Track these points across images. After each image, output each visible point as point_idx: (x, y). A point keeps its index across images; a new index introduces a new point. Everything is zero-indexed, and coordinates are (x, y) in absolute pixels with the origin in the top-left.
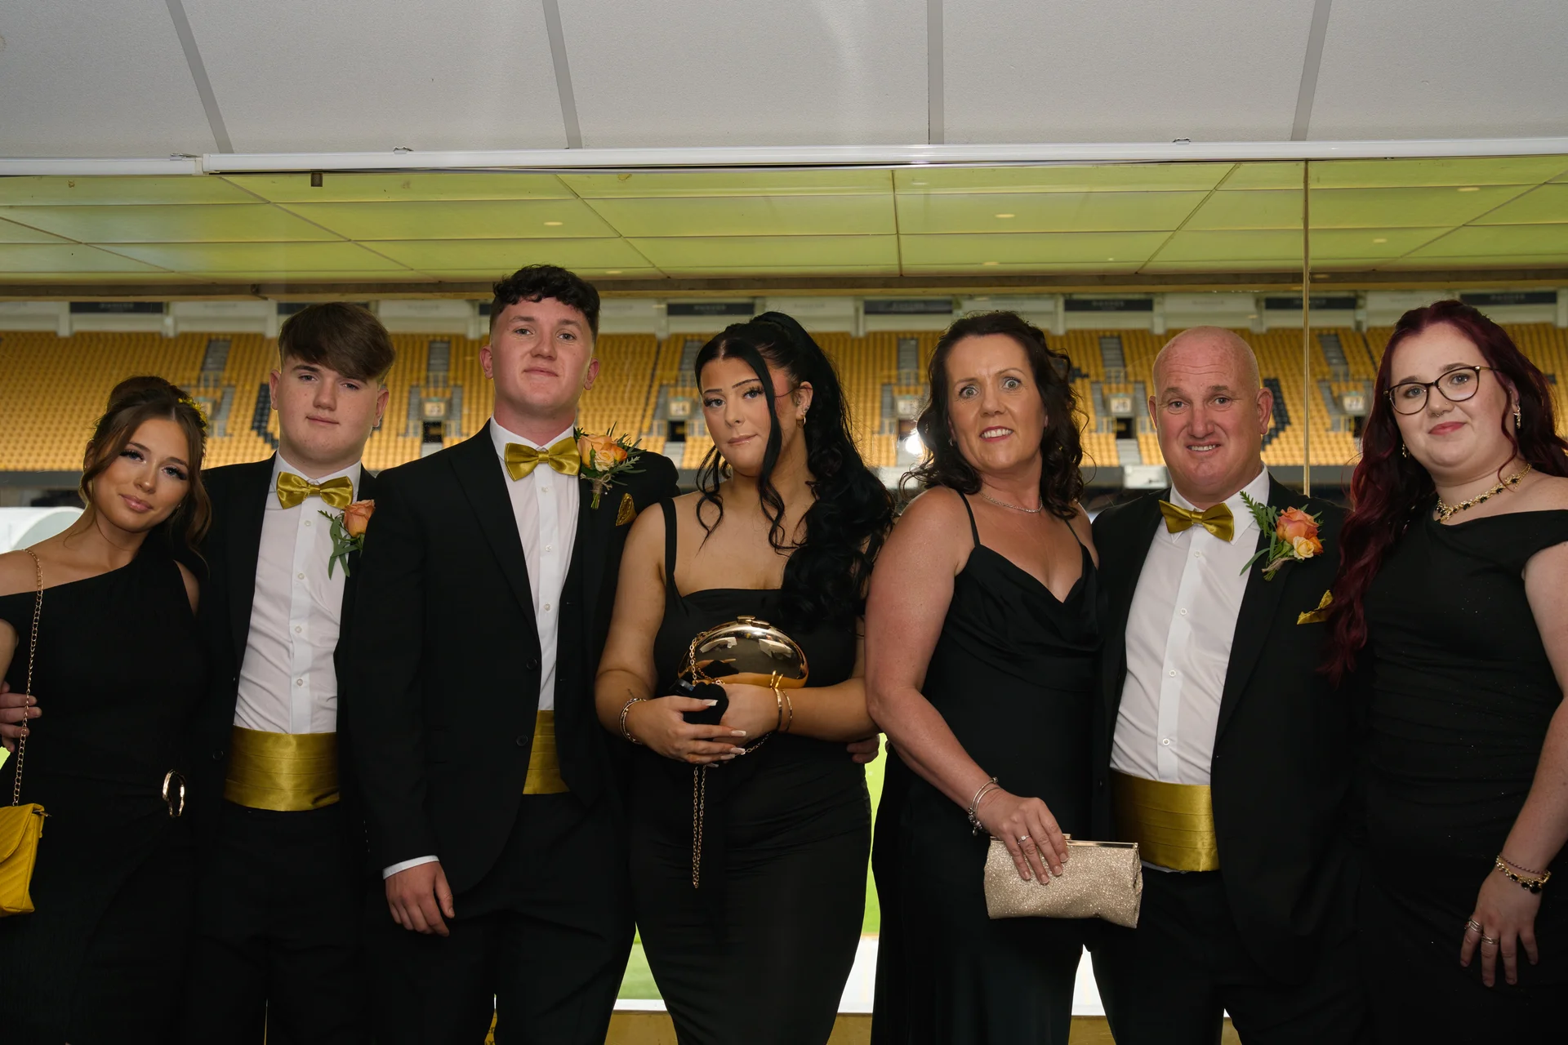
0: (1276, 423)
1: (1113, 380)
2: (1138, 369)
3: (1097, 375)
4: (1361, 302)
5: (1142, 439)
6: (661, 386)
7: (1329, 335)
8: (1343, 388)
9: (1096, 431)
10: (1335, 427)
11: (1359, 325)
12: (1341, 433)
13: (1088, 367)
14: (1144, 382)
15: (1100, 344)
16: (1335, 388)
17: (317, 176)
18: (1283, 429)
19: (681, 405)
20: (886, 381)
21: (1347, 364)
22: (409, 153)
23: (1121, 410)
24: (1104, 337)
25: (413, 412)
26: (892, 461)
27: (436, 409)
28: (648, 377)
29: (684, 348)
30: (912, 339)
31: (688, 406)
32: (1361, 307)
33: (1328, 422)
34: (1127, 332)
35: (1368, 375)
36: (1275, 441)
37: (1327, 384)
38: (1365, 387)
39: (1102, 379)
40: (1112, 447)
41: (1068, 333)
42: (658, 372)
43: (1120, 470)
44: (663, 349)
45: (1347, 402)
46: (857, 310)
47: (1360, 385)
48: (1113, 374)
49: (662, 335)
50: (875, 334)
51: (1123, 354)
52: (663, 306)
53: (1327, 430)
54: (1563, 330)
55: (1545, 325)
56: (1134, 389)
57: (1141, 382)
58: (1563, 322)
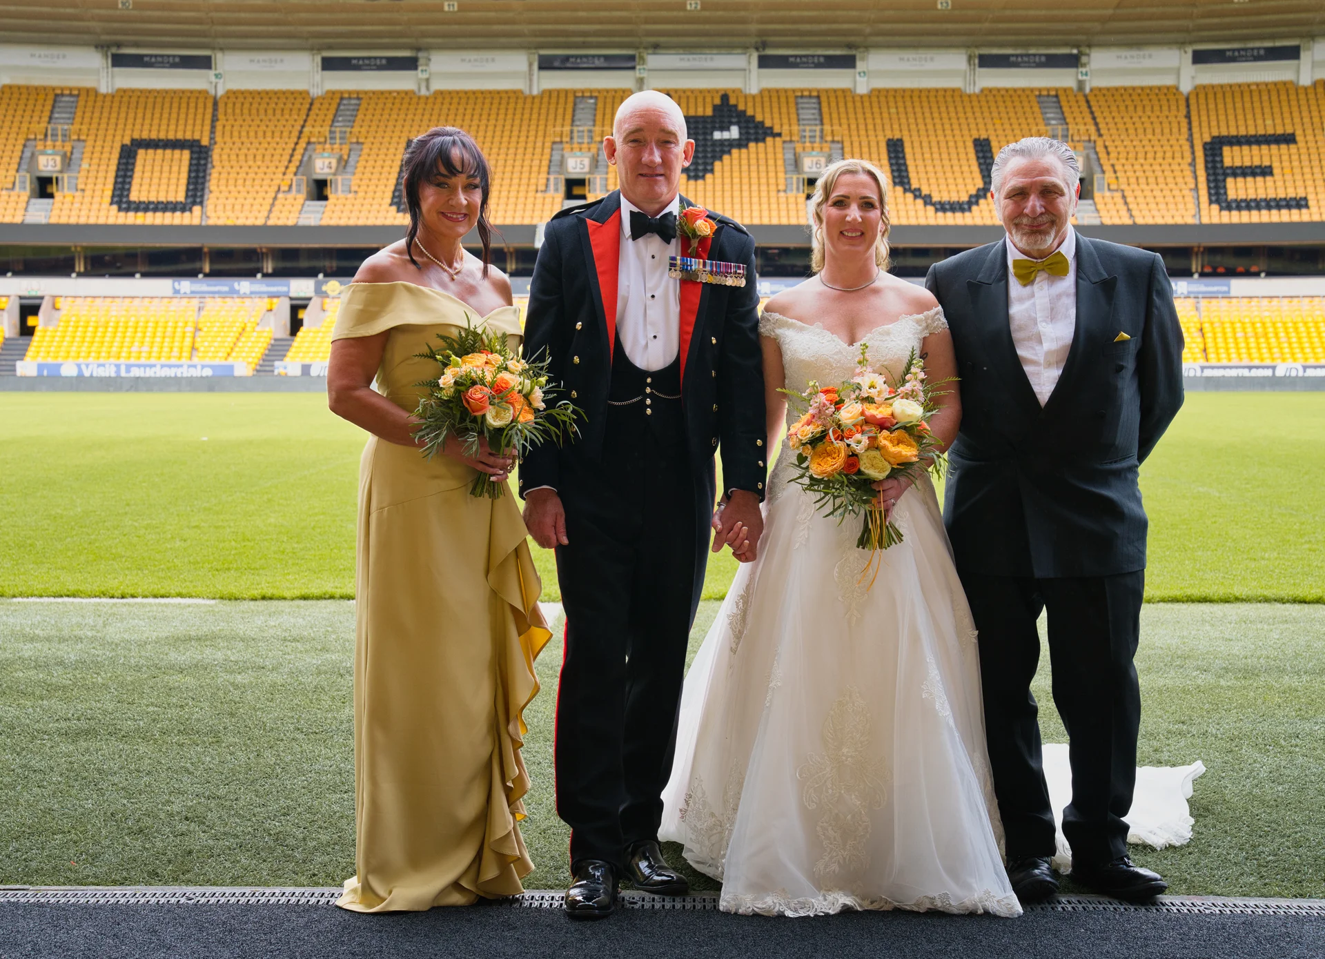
1: (807, 140)
2: (836, 128)
3: (791, 135)
4: (1084, 59)
6: (309, 143)
7: (1048, 96)
9: (785, 191)
11: (1081, 84)
13: (782, 125)
14: (842, 142)
15: (797, 104)
19: (327, 162)
20: (558, 139)
21: (1067, 124)
23: (814, 169)
24: (802, 97)
25: (24, 166)
27: (51, 163)
28: (295, 134)
29: (339, 105)
30: (591, 97)
31: (334, 163)
32: (1084, 65)
34: (827, 91)
35: (1090, 136)
36: (982, 201)
38: (1085, 148)
39: (795, 138)
40: (802, 207)
41: (761, 92)
42: (306, 130)
44: (316, 105)
46: (531, 65)
47: (1080, 146)
48: (807, 134)
49: (316, 92)
50: (550, 92)
51: (821, 114)
52: (318, 59)
54: (1306, 89)
55: (1285, 83)
56: (830, 149)
57: (838, 142)
58: (1305, 80)
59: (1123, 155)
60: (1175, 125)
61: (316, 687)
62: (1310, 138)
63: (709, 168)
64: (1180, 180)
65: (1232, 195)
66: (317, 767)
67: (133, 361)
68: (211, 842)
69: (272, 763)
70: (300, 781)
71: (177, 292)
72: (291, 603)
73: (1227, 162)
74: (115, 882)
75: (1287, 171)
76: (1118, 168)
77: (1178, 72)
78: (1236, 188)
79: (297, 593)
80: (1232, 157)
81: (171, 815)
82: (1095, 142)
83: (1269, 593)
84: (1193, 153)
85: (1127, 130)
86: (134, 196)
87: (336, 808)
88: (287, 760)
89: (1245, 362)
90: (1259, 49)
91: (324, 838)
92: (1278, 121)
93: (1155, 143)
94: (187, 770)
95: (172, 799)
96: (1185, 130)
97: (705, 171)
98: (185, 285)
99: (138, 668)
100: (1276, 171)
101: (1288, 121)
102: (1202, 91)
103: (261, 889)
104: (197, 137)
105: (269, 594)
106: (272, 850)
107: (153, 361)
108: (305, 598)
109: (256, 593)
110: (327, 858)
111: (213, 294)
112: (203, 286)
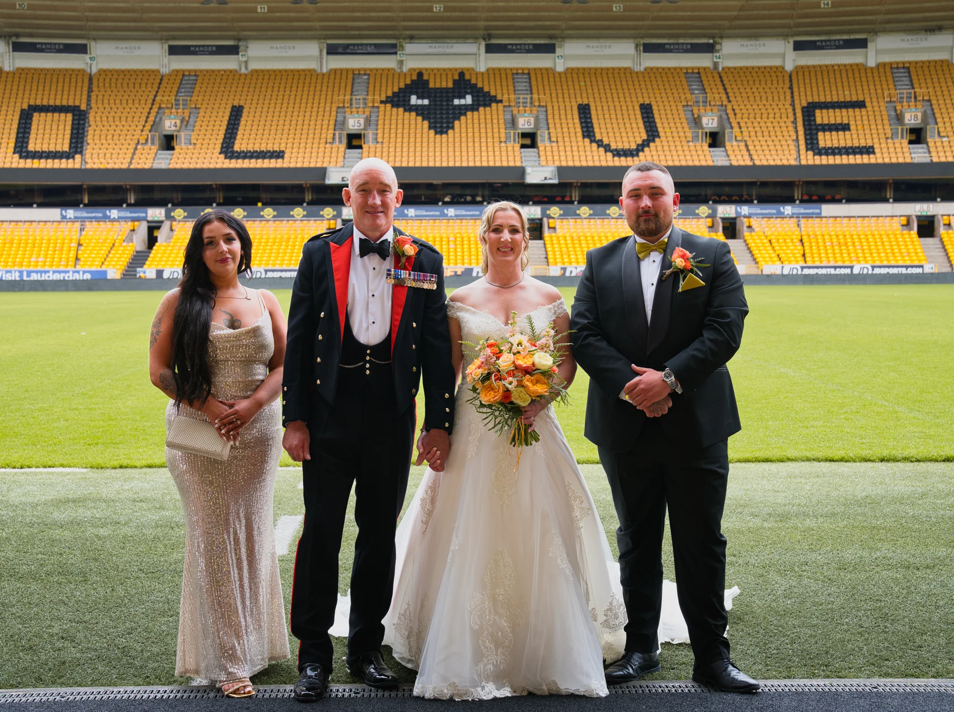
0: (648, 136)
1: (521, 105)
2: (542, 96)
3: (509, 101)
4: (718, 47)
5: (541, 149)
6: (160, 108)
7: (693, 73)
8: (702, 111)
9: (505, 142)
10: (695, 138)
11: (716, 65)
12: (698, 144)
13: (503, 95)
14: (546, 107)
15: (513, 79)
16: (696, 112)
18: (654, 141)
19: (173, 122)
20: (341, 105)
21: (706, 93)
23: (526, 126)
24: (517, 74)
26: (340, 164)
28: (149, 101)
29: (182, 80)
30: (365, 74)
31: (178, 122)
32: (718, 51)
33: (689, 135)
34: (535, 69)
35: (722, 102)
36: (646, 149)
37: (690, 108)
38: (719, 110)
39: (513, 104)
40: (517, 153)
41: (488, 70)
42: (157, 98)
43: (522, 171)
44: (165, 81)
45: (705, 121)
46: (321, 51)
47: (715, 109)
48: (521, 100)
49: (164, 71)
50: (335, 70)
51: (531, 86)
52: (166, 47)
53: (688, 141)
54: (872, 69)
55: (857, 65)
56: (538, 111)
57: (543, 106)
58: (871, 63)
59: (745, 116)
60: (782, 94)
61: (154, 538)
62: (875, 104)
63: (451, 125)
64: (785, 133)
65: (822, 144)
66: (153, 598)
67: (31, 268)
68: (78, 655)
69: (122, 595)
70: (140, 609)
71: (64, 217)
72: (140, 470)
73: (819, 120)
74: (12, 686)
75: (860, 127)
76: (742, 124)
77: (783, 56)
78: (825, 140)
79: (144, 463)
80: (822, 117)
81: (52, 636)
82: (726, 106)
83: (809, 455)
84: (795, 114)
85: (748, 97)
86: (31, 147)
87: (164, 628)
88: (132, 593)
89: (832, 264)
90: (839, 40)
91: (155, 649)
92: (853, 92)
93: (768, 107)
94: (64, 602)
95: (53, 624)
96: (789, 97)
97: (448, 128)
98: (70, 213)
99: (31, 525)
100: (852, 127)
101: (860, 92)
102: (800, 70)
103: (111, 689)
104: (77, 103)
105: (125, 464)
106: (120, 660)
107: (47, 268)
108: (150, 467)
109: (116, 463)
110: (156, 665)
111: (91, 219)
112: (82, 213)
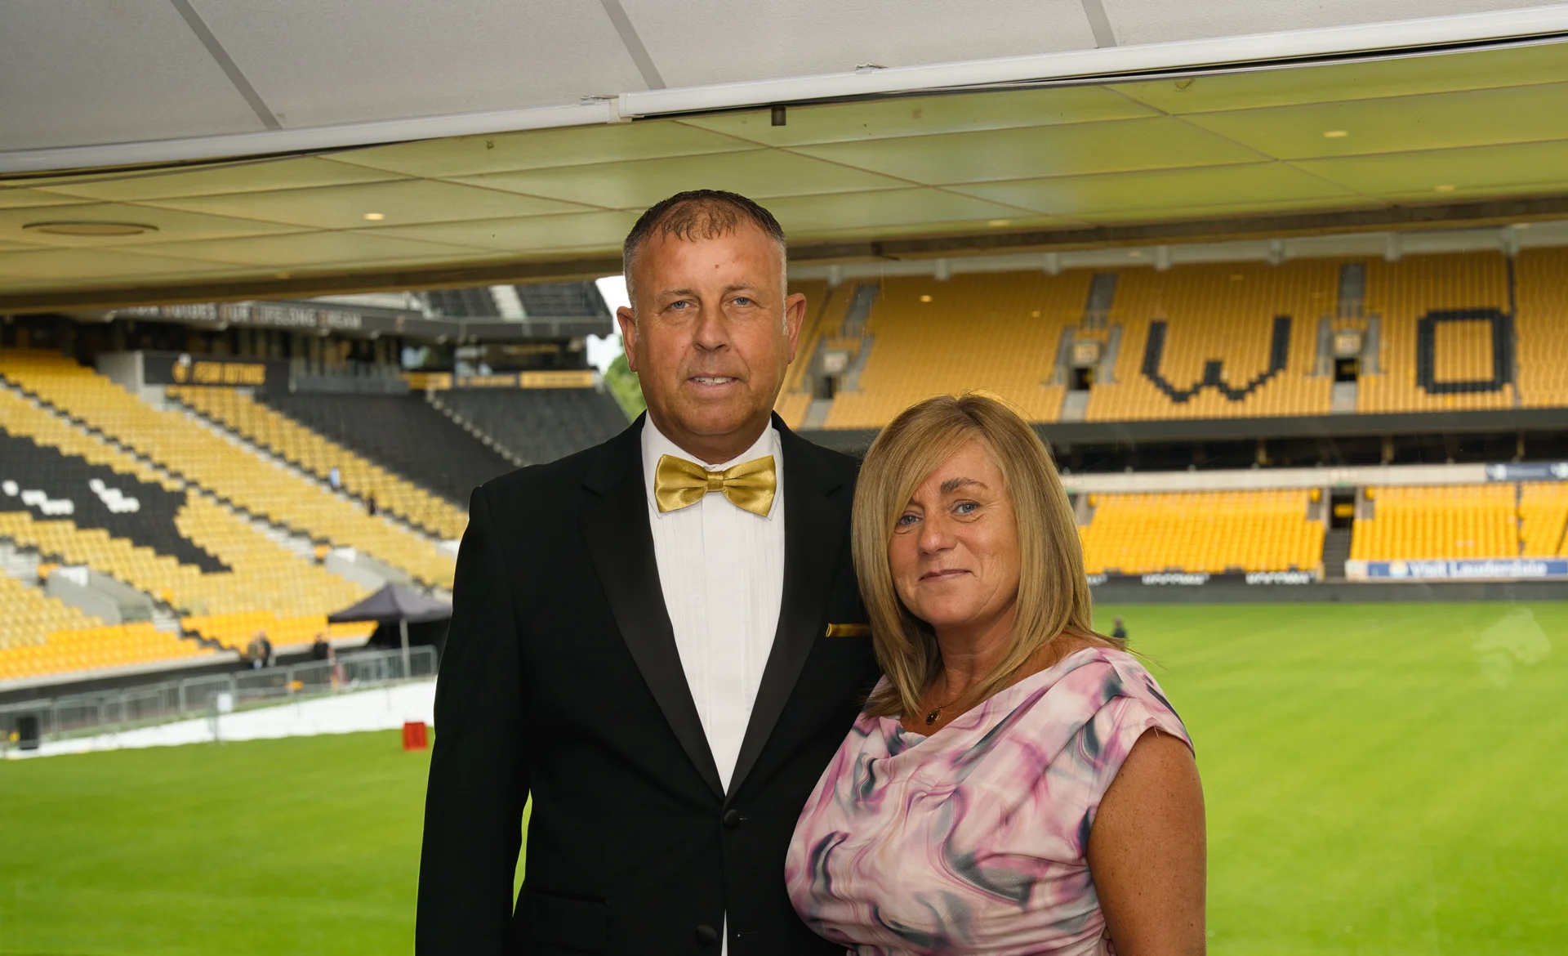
17: (778, 110)
22: (880, 71)
25: (1322, 348)
27: (1349, 342)
67: (1460, 558)
71: (1491, 479)
86: (1441, 374)
98: (1500, 471)
104: (1495, 304)
107: (1481, 558)
111: (1531, 480)
112: (1519, 471)
